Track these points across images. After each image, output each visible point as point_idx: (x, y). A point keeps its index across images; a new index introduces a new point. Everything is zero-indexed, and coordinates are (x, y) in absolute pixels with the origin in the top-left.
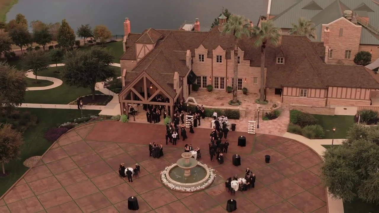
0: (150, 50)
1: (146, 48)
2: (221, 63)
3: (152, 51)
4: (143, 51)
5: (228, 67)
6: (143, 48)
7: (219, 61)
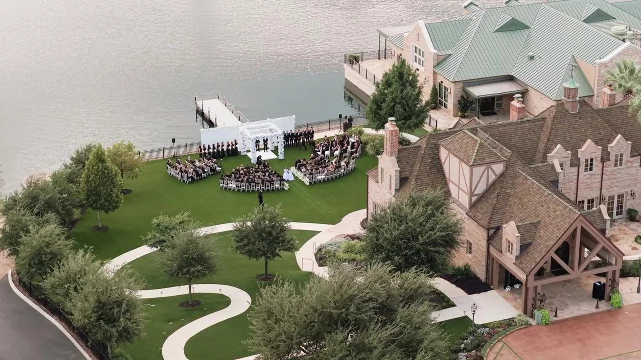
0: (497, 174)
1: (490, 170)
2: (592, 172)
3: (502, 175)
4: (484, 180)
5: (604, 176)
6: (486, 172)
7: (589, 169)
